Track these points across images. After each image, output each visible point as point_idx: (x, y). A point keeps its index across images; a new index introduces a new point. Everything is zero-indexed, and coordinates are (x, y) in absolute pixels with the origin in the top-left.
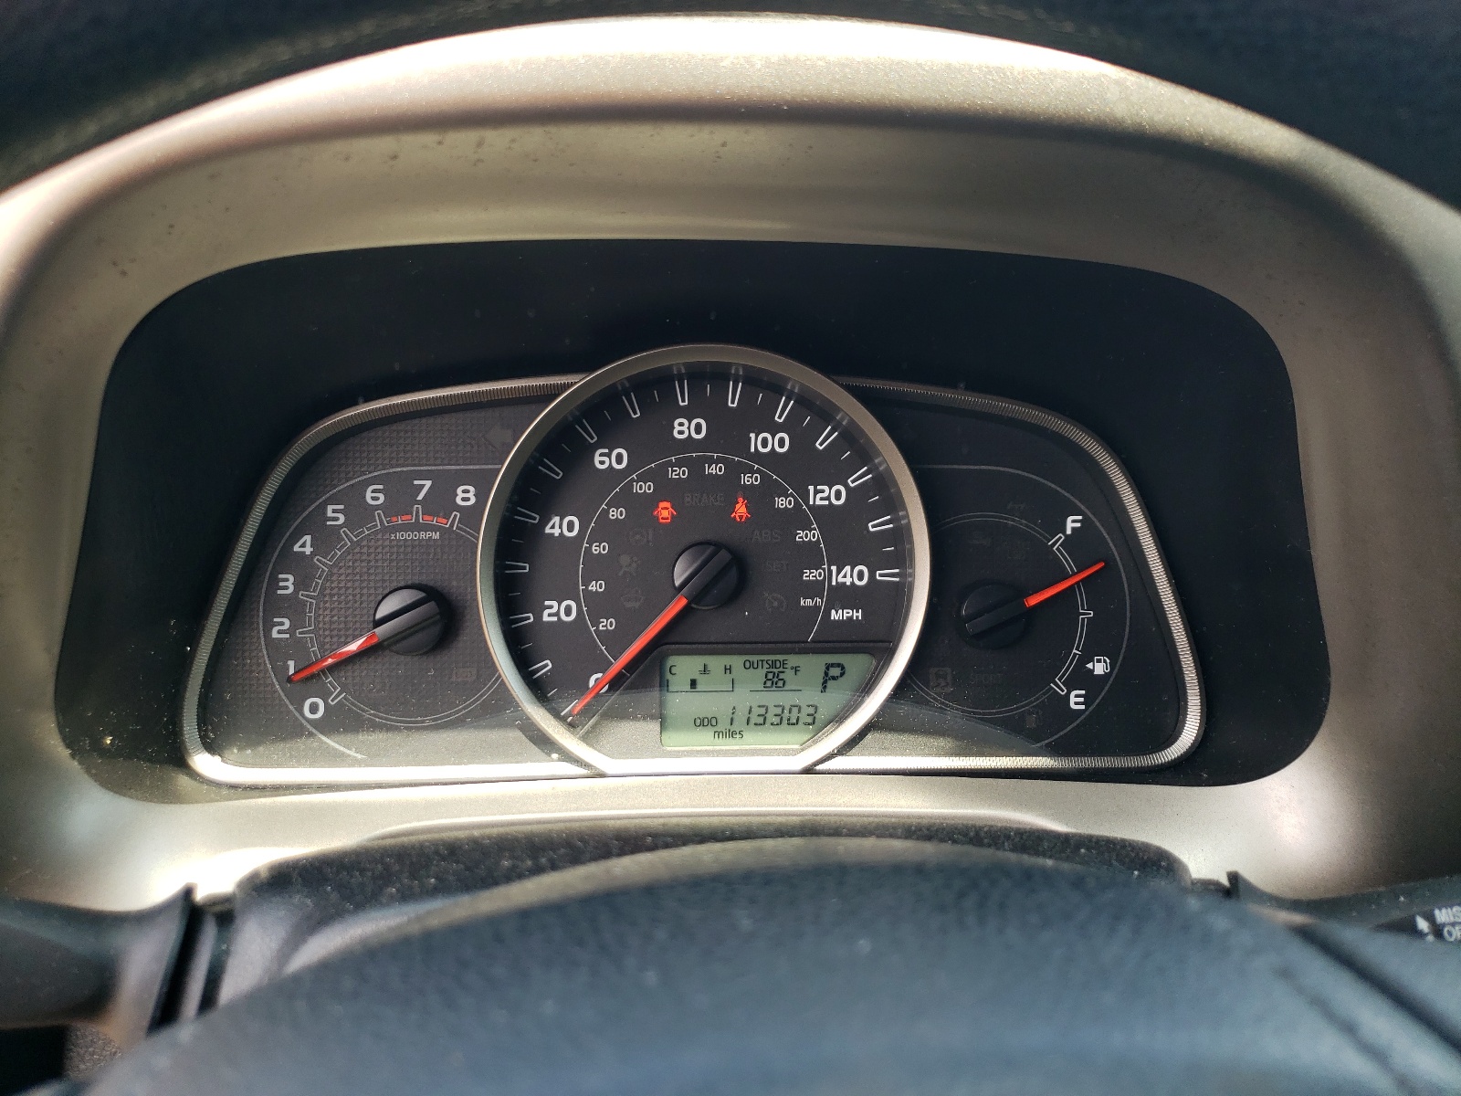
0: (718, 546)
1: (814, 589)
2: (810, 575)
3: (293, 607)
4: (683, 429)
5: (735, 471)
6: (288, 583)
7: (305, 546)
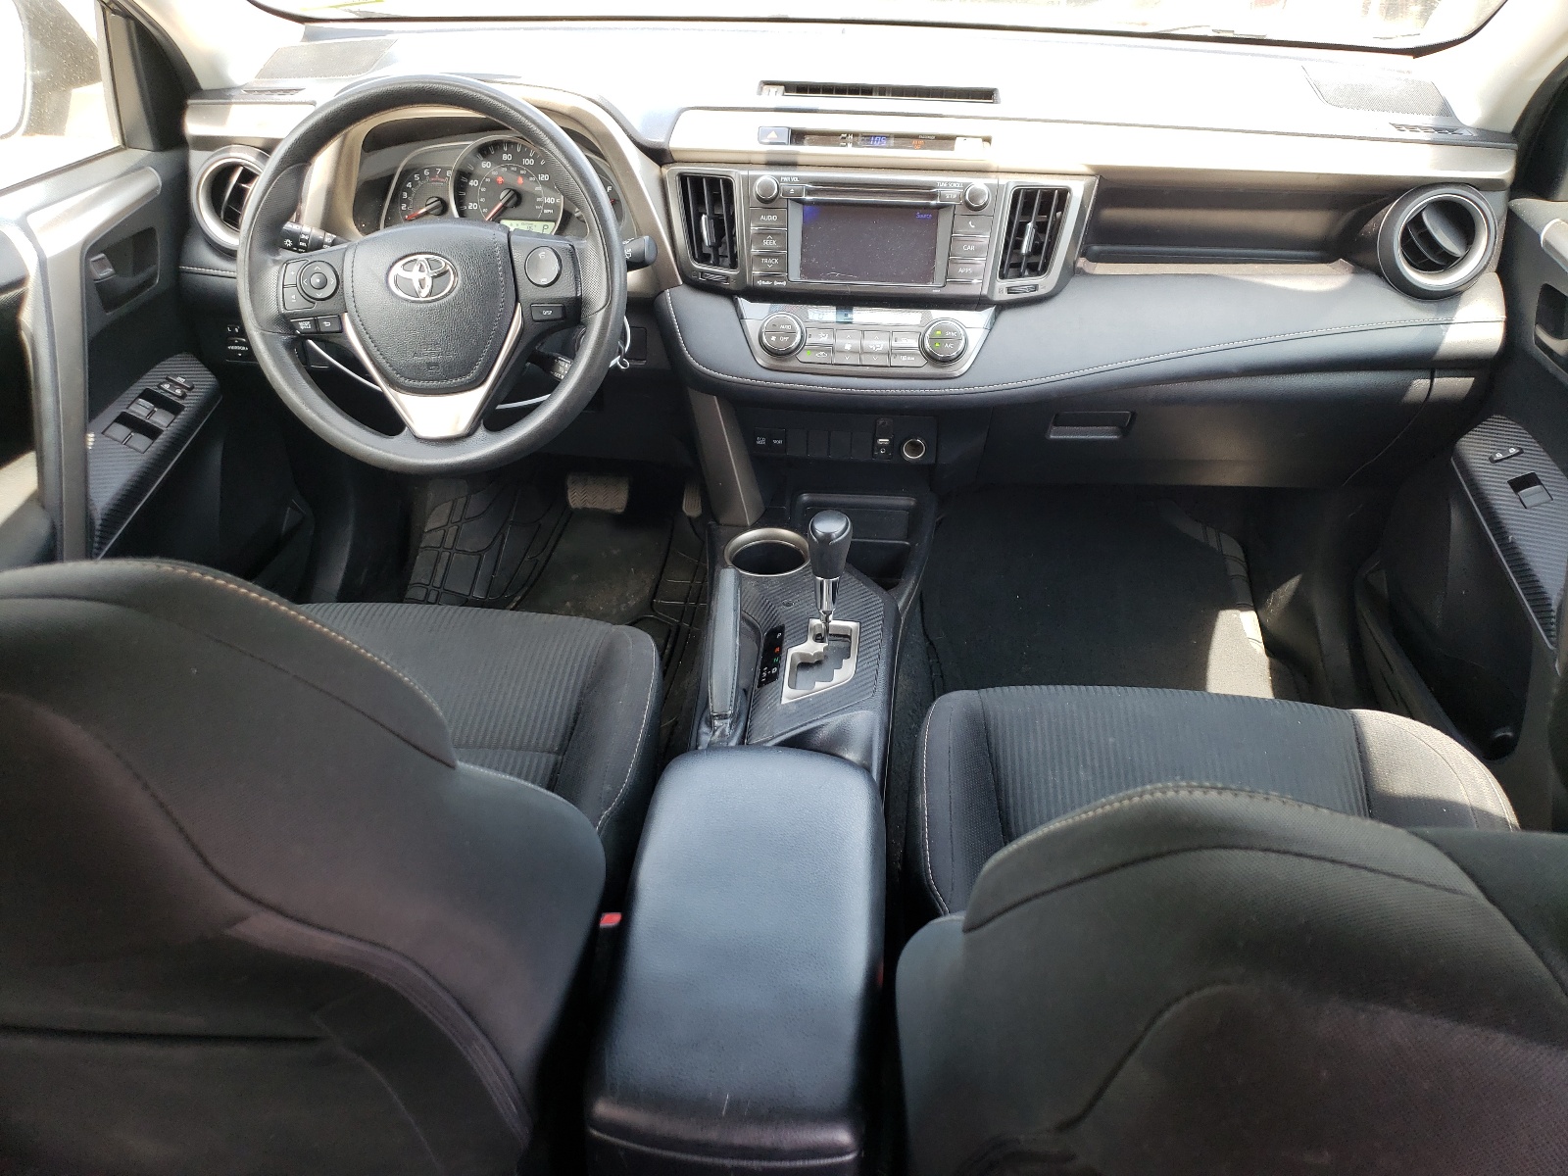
0: (511, 190)
1: (540, 204)
2: (538, 199)
3: (406, 201)
4: (505, 157)
5: (519, 169)
6: (405, 195)
7: (409, 185)
